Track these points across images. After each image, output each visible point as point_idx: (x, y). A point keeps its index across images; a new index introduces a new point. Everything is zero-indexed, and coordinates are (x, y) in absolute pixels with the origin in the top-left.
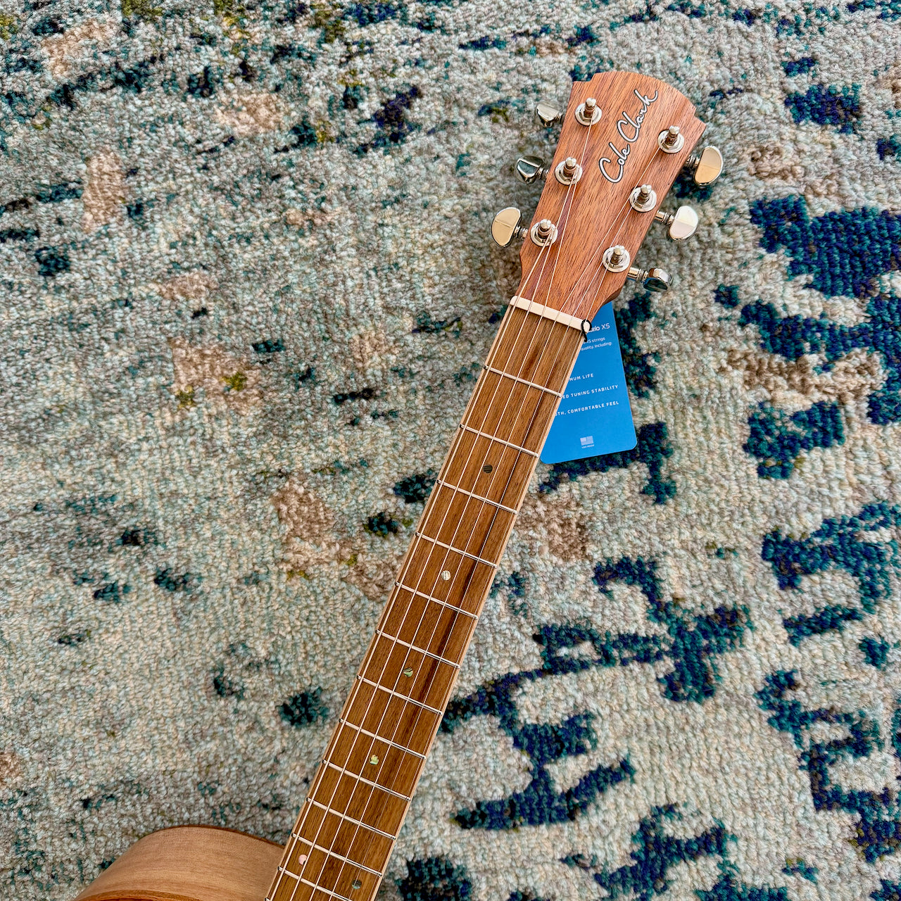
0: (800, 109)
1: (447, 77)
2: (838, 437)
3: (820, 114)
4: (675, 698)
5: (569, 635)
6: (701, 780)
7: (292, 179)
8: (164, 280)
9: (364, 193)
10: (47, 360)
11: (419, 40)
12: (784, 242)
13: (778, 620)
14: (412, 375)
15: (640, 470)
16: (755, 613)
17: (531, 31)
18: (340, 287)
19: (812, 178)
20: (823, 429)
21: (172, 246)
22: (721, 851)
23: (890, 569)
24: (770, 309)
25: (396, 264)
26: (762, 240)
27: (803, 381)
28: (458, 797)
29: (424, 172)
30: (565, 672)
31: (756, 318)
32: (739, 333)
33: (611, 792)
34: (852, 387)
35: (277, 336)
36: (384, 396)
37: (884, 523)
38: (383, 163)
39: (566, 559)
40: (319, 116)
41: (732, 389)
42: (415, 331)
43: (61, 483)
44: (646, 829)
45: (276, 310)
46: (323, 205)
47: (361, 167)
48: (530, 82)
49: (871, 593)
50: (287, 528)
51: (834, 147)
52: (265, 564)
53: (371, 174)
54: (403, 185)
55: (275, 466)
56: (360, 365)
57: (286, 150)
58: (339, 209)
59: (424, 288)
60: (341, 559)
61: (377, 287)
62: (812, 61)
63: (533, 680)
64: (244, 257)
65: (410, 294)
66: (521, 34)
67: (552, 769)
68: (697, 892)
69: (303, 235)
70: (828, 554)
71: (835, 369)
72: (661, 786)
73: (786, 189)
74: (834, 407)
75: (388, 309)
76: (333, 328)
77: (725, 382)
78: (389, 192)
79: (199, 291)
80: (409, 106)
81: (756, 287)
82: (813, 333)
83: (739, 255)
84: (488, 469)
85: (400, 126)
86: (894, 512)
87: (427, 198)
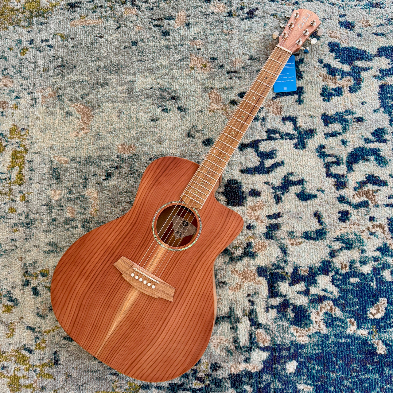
0: (342, 25)
1: (265, 7)
2: (342, 94)
3: (346, 26)
4: (297, 148)
5: (274, 132)
6: (300, 167)
7: (226, 23)
8: (192, 41)
9: (242, 28)
10: (160, 55)
12: (335, 51)
13: (323, 133)
14: (246, 69)
15: (296, 96)
16: (318, 131)
18: (233, 47)
19: (343, 39)
20: (338, 92)
21: (195, 34)
22: (303, 184)
23: (350, 124)
24: (330, 65)
25: (247, 44)
26: (330, 50)
27: (335, 81)
28: (242, 165)
29: (256, 26)
30: (272, 140)
31: (326, 66)
32: (322, 69)
33: (278, 168)
34: (346, 84)
35: (216, 57)
36: (239, 73)
37: (349, 114)
38: (247, 23)
39: (276, 115)
40: (234, 11)
41: (319, 81)
42: (249, 59)
43: (159, 84)
44: (286, 179)
45: (217, 51)
46: (232, 29)
47: (242, 22)
49: (345, 129)
50: (211, 101)
51: (348, 33)
52: (204, 108)
53: (244, 24)
54: (251, 28)
55: (210, 86)
56: (235, 65)
57: (225, 17)
58: (235, 31)
59: (252, 50)
60: (222, 109)
61: (241, 49)
62: (346, 15)
63: (264, 141)
64: (211, 38)
65: (249, 51)
67: (265, 162)
68: (295, 193)
69: (226, 35)
70: (336, 119)
71: (342, 80)
72: (290, 168)
73: (337, 41)
74: (341, 88)
75: (243, 54)
76: (230, 56)
77: (318, 79)
78: (248, 28)
79: (199, 44)
80: (255, 11)
81: (327, 60)
82: (339, 71)
83: (324, 53)
84: (267, 78)
85: (253, 15)
86: (352, 112)
87: (256, 31)
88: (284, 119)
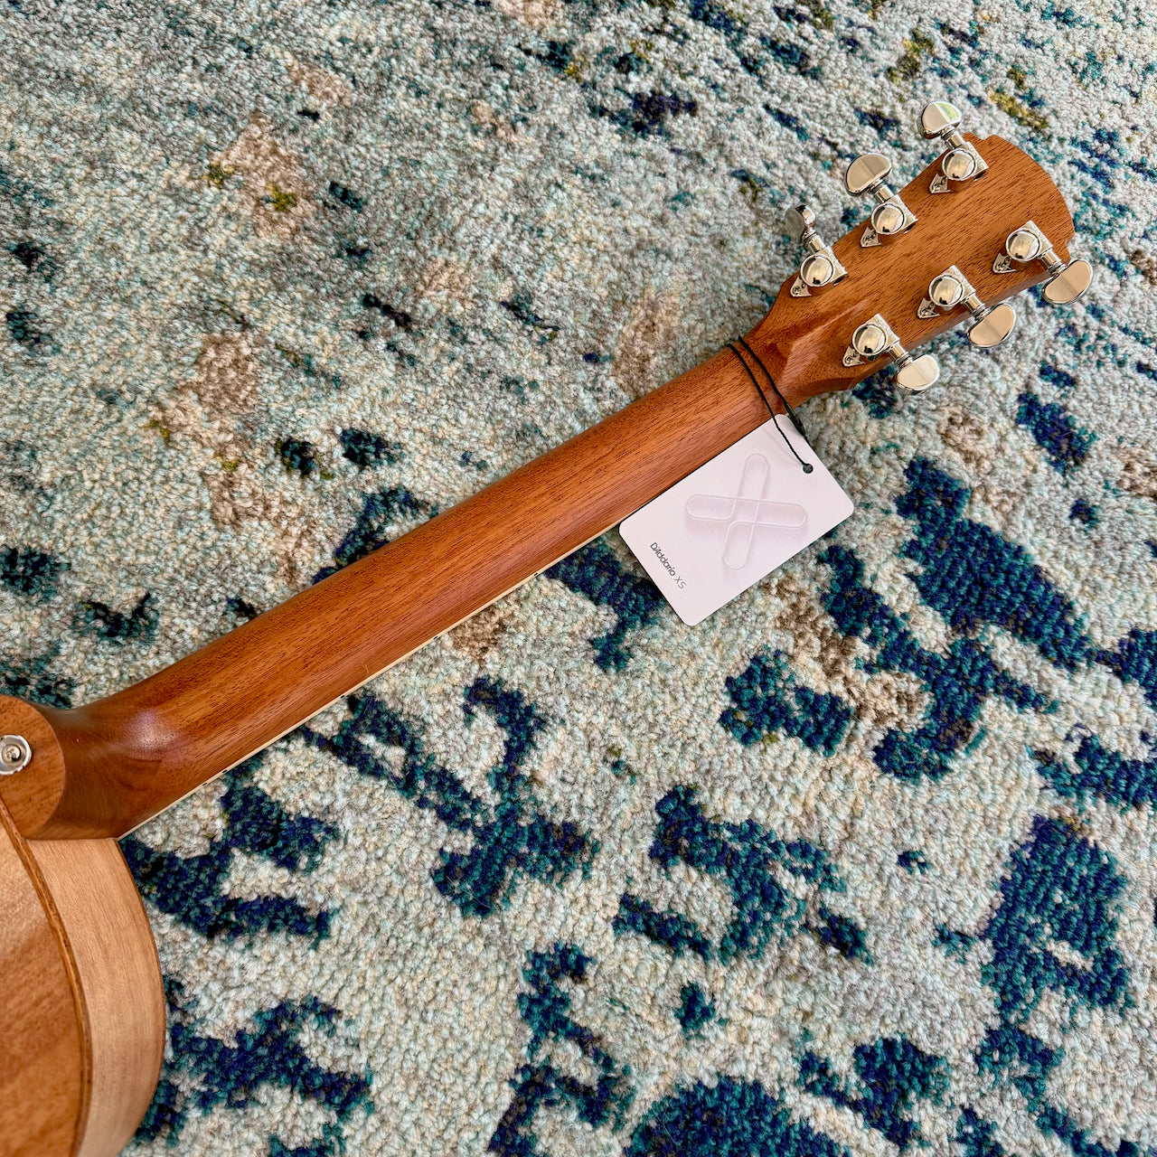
0: (1030, 413)
1: (732, 120)
2: (829, 747)
3: (1045, 432)
4: (442, 887)
5: (389, 726)
6: (391, 1005)
7: (511, 80)
8: (305, 60)
9: (567, 147)
10: (119, 32)
11: (733, 71)
12: (921, 517)
13: (620, 889)
14: (464, 340)
15: (607, 618)
16: (602, 859)
17: (840, 147)
18: (468, 204)
19: (994, 482)
20: (819, 725)
21: (342, 40)
22: (343, 1112)
23: (779, 930)
24: (858, 567)
25: (541, 230)
26: (901, 497)
27: (837, 662)
29: (639, 176)
30: (350, 763)
31: (839, 565)
32: (811, 565)
33: (280, 938)
34: (880, 708)
35: (363, 194)
36: (418, 337)
37: (808, 874)
38: (608, 138)
39: (457, 646)
40: (585, 52)
41: (762, 614)
42: (504, 303)
43: (13, 146)
44: (280, 1019)
45: (386, 173)
46: (519, 124)
47: (585, 123)
48: (802, 186)
49: (739, 939)
50: (195, 377)
51: (1035, 471)
52: (137, 392)
53: (588, 138)
54: (609, 170)
55: (242, 307)
56: (421, 288)
57: (528, 52)
58: (531, 139)
59: (549, 273)
60: (221, 452)
61: (503, 234)
62: (1072, 382)
63: (308, 745)
64: (402, 103)
65: (530, 266)
66: (828, 143)
67: (239, 859)
68: (274, 1139)
69: (475, 132)
70: (726, 859)
71: (876, 677)
72: (341, 977)
73: (964, 474)
74: (847, 712)
75: (496, 263)
76: (427, 234)
77: (760, 601)
78: (592, 165)
79: (327, 95)
80: (675, 113)
81: (861, 537)
82: (882, 624)
83: (869, 492)
85: (653, 123)
86: (827, 870)
87: (622, 198)
88: (485, 694)
